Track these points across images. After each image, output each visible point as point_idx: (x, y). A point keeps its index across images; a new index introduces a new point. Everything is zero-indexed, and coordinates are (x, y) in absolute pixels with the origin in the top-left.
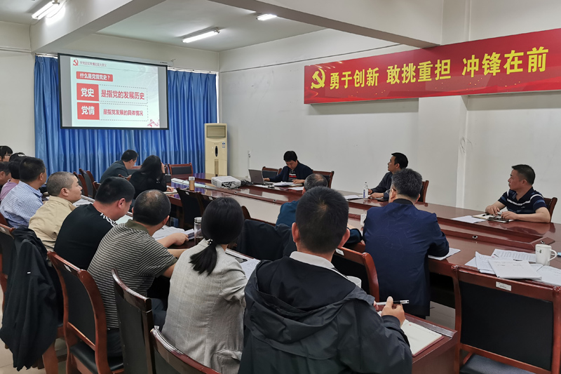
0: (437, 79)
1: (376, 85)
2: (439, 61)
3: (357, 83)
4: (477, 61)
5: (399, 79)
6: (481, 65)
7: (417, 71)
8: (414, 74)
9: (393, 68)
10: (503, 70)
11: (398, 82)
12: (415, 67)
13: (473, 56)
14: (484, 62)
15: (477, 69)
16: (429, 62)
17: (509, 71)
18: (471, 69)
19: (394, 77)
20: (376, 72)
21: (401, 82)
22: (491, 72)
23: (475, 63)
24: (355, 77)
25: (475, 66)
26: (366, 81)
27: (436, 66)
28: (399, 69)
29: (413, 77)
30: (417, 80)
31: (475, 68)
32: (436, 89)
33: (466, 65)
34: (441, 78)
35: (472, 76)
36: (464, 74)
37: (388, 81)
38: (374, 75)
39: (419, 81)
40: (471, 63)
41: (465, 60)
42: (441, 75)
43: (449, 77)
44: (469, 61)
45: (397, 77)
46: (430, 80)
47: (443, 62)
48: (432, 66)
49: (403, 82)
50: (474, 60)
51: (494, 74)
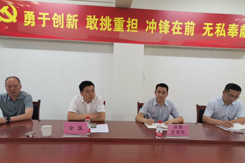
0: (128, 31)
1: (76, 28)
2: (129, 19)
3: (56, 24)
4: (155, 23)
5: (97, 26)
6: (158, 26)
7: (113, 23)
8: (111, 25)
10: (171, 32)
11: (97, 29)
12: (111, 20)
13: (153, 20)
14: (160, 25)
15: (155, 28)
16: (122, 18)
17: (174, 33)
18: (151, 28)
19: (93, 25)
20: (76, 18)
21: (99, 29)
22: (164, 32)
23: (154, 24)
24: (54, 19)
25: (154, 26)
26: (65, 23)
27: (127, 22)
28: (97, 19)
29: (110, 27)
30: (112, 30)
31: (154, 28)
32: (127, 38)
33: (148, 25)
34: (131, 31)
35: (152, 32)
36: (147, 30)
37: (87, 27)
38: (74, 20)
39: (114, 30)
40: (151, 24)
41: (147, 21)
42: (131, 29)
43: (137, 31)
44: (150, 23)
45: (95, 25)
46: (123, 31)
47: (133, 20)
48: (124, 21)
49: (101, 29)
50: (153, 22)
51: (166, 34)
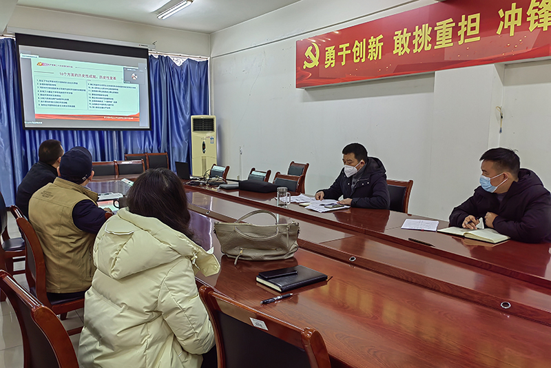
0: (460, 43)
1: (380, 58)
2: (463, 17)
3: (357, 59)
4: (520, 11)
5: (409, 47)
6: (525, 16)
7: (433, 35)
8: (430, 39)
9: (402, 34)
11: (408, 51)
12: (430, 28)
13: (514, 5)
14: (530, 11)
15: (519, 23)
16: (451, 20)
18: (509, 24)
19: (402, 46)
20: (380, 41)
21: (411, 51)
22: (540, 26)
23: (516, 14)
24: (354, 50)
25: (516, 19)
26: (367, 53)
27: (460, 24)
28: (410, 34)
29: (428, 43)
30: (433, 47)
31: (516, 22)
32: (459, 58)
33: (503, 19)
34: (466, 41)
35: (512, 33)
36: (499, 32)
37: (394, 52)
38: (378, 45)
39: (436, 47)
40: (510, 16)
41: (501, 13)
42: (466, 37)
43: (478, 39)
44: (508, 13)
45: (406, 45)
46: (452, 44)
47: (470, 17)
48: (454, 24)
49: (415, 51)
50: (515, 10)
51: (545, 29)
